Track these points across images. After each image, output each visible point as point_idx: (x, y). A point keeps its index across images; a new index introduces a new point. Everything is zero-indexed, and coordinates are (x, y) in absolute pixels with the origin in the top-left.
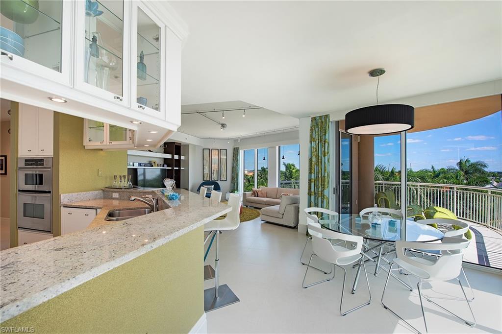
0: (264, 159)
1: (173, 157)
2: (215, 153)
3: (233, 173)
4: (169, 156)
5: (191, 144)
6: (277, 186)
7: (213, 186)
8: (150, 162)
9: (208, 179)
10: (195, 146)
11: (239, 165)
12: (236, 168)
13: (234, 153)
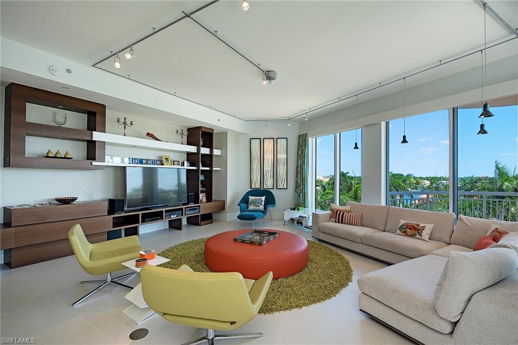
0: (356, 147)
1: (198, 150)
2: (269, 145)
3: (297, 176)
4: (193, 149)
5: (232, 131)
6: (383, 203)
7: (263, 198)
8: (161, 157)
9: (258, 186)
10: (237, 134)
11: (308, 163)
12: (302, 168)
13: (299, 143)
